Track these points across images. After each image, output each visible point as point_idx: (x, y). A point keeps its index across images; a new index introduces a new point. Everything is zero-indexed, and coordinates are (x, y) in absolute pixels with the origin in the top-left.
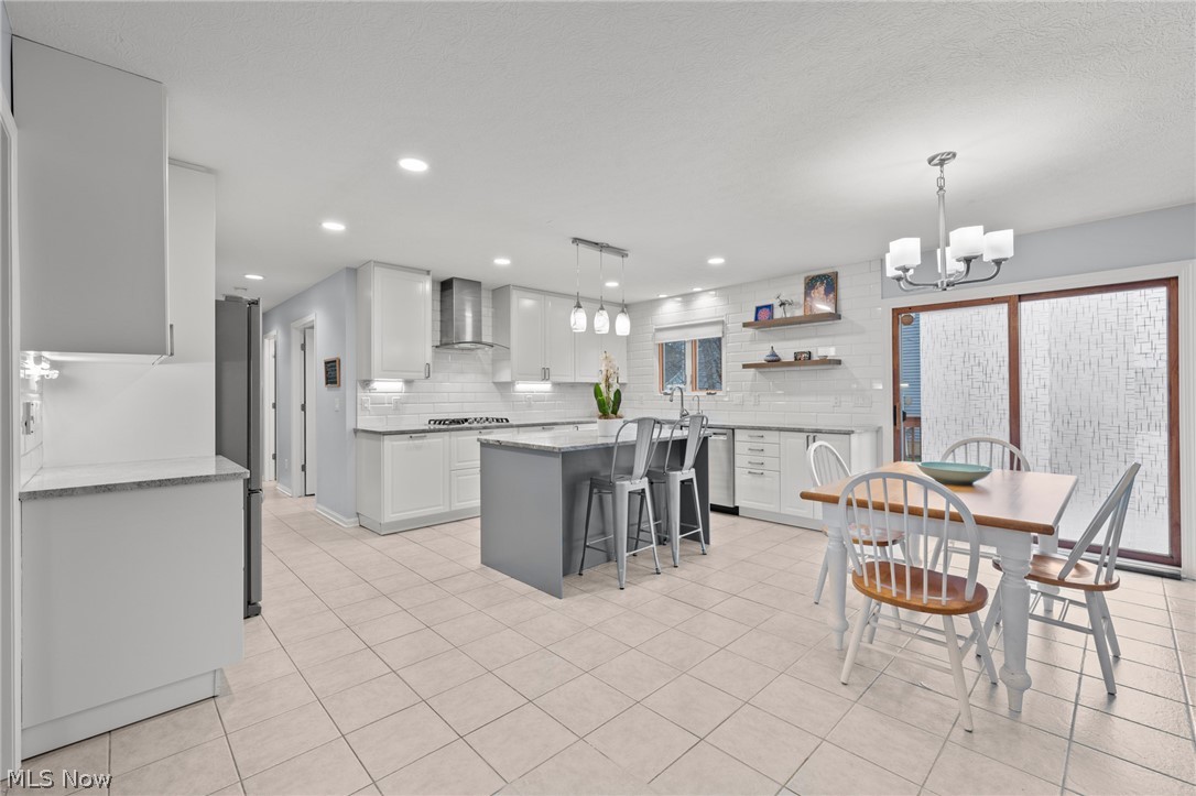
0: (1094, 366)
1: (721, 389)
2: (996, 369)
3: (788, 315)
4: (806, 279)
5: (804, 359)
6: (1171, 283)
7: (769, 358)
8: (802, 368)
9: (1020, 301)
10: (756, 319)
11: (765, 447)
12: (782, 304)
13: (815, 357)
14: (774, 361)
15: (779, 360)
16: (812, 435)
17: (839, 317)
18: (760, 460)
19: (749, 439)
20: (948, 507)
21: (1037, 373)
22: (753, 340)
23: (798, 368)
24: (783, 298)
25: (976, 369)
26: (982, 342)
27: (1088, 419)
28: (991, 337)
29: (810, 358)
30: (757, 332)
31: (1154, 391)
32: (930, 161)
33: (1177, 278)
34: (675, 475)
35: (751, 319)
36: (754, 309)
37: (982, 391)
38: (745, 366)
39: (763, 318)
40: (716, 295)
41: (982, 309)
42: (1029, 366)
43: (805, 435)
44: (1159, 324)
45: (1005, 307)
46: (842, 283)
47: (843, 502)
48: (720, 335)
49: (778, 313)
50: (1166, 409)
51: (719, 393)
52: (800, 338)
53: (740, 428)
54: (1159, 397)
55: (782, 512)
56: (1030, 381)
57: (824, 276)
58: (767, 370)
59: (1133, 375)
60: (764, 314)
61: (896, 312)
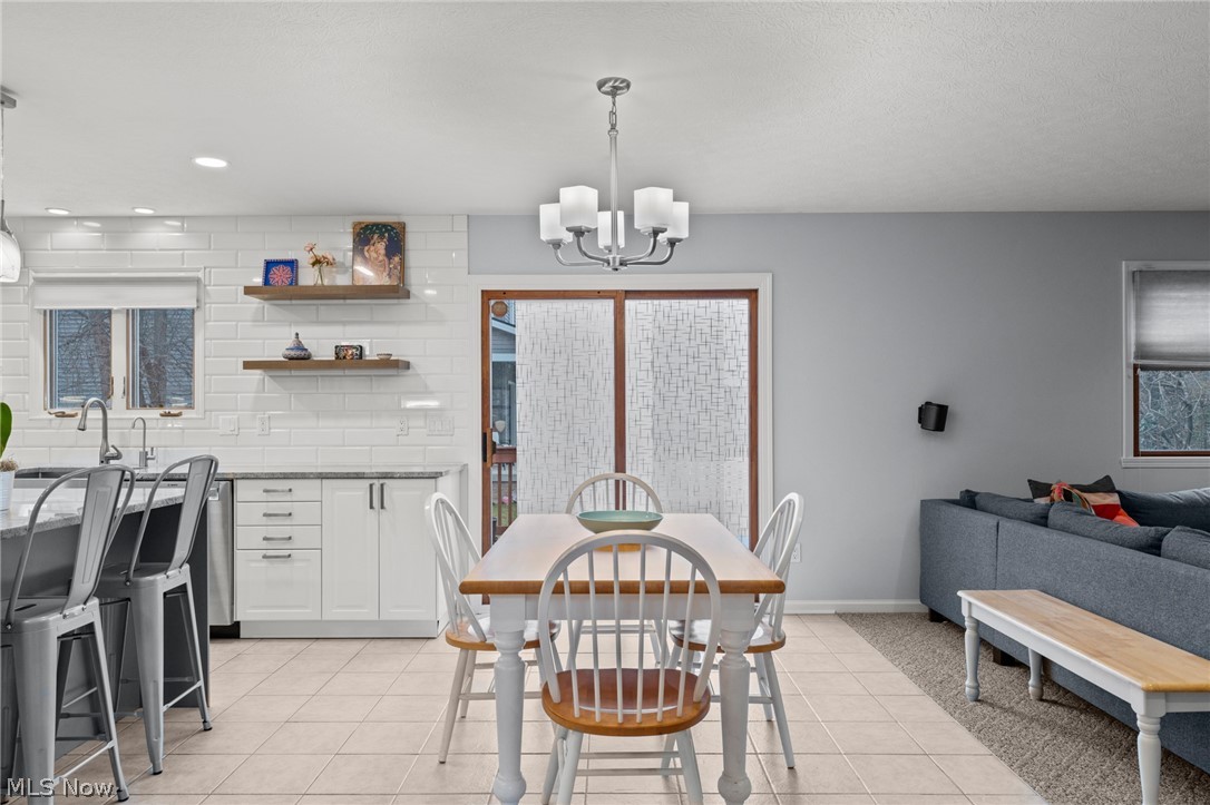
0: (692, 383)
1: (190, 406)
2: (602, 383)
3: (326, 282)
4: (355, 225)
5: (349, 359)
6: (751, 295)
7: (293, 353)
8: (347, 372)
9: (626, 298)
10: (266, 281)
11: (295, 508)
12: (317, 262)
13: (370, 355)
14: (299, 359)
15: (307, 358)
16: (377, 483)
17: (407, 295)
18: (284, 532)
19: (265, 497)
20: (693, 574)
21: (641, 390)
22: (259, 319)
23: (340, 372)
24: (319, 253)
25: (580, 382)
26: (587, 348)
27: (686, 445)
28: (596, 342)
29: (361, 358)
30: (267, 305)
31: (739, 412)
32: (601, 85)
33: (756, 291)
34: (153, 583)
35: (258, 281)
36: (262, 265)
37: (587, 411)
38: (248, 365)
39: (279, 281)
40: (182, 229)
41: (586, 304)
42: (633, 380)
43: (367, 483)
44: (742, 338)
45: (609, 305)
46: (413, 242)
47: (546, 592)
48: (192, 304)
49: (308, 277)
50: (747, 432)
51: (187, 414)
52: (344, 323)
53: (246, 477)
54: (742, 421)
55: (325, 618)
56: (634, 400)
57: (385, 225)
58: (287, 373)
59: (722, 395)
60: (280, 275)
61: (487, 295)
